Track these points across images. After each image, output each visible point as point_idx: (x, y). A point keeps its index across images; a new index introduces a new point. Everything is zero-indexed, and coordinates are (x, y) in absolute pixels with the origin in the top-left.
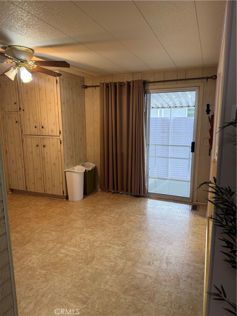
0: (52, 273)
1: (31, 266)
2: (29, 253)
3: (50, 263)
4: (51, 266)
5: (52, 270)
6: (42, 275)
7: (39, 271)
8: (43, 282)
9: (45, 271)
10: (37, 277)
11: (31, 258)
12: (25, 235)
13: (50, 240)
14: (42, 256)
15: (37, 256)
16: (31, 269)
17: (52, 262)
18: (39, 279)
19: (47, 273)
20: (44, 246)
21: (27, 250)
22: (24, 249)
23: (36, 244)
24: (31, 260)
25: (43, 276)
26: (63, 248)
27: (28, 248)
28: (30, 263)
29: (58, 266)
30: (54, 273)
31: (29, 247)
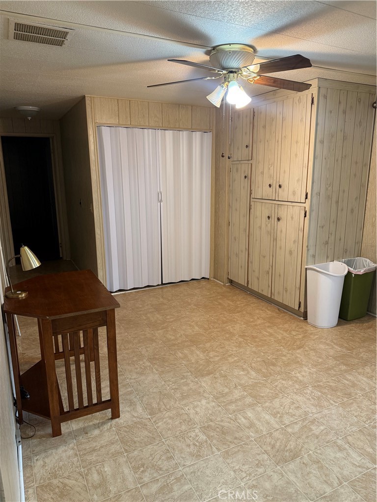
0: (213, 446)
1: (192, 416)
2: (200, 393)
3: (219, 426)
4: (217, 432)
5: (214, 441)
6: (197, 441)
7: (197, 431)
8: (191, 454)
9: (205, 438)
10: (188, 441)
11: (199, 403)
12: (212, 360)
13: (240, 385)
14: (214, 407)
15: (208, 403)
16: (189, 421)
17: (223, 427)
18: (189, 446)
19: (206, 441)
20: (226, 390)
21: (201, 386)
22: (198, 383)
23: (217, 382)
24: (197, 406)
25: (197, 444)
26: (253, 409)
27: (203, 384)
28: (192, 411)
29: (229, 438)
30: (214, 449)
31: (206, 383)
